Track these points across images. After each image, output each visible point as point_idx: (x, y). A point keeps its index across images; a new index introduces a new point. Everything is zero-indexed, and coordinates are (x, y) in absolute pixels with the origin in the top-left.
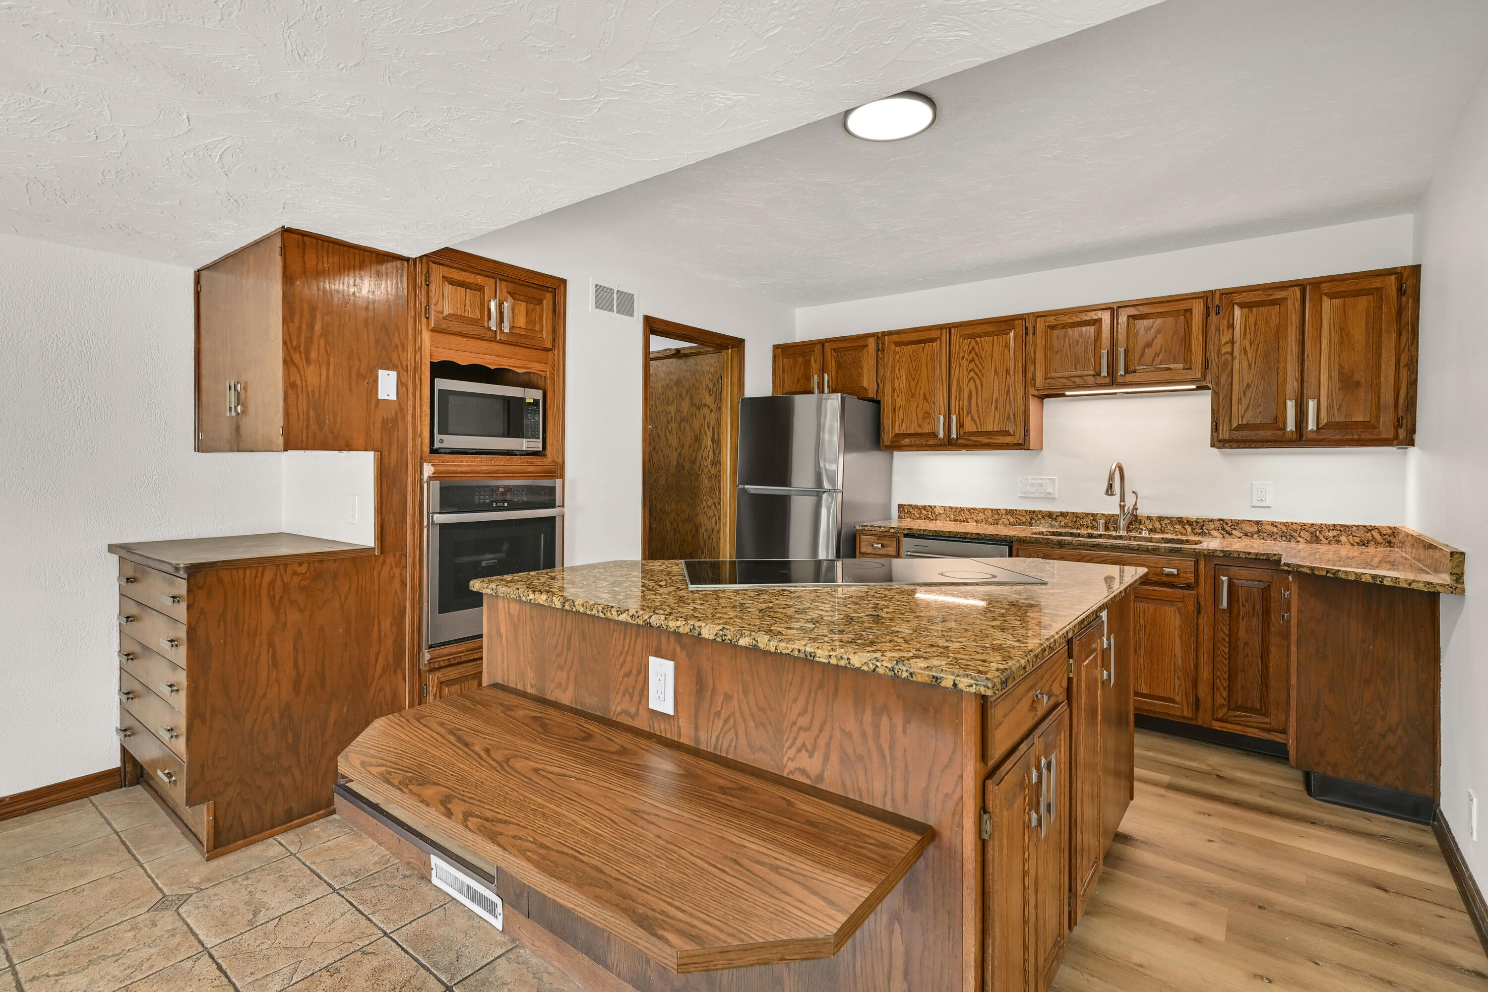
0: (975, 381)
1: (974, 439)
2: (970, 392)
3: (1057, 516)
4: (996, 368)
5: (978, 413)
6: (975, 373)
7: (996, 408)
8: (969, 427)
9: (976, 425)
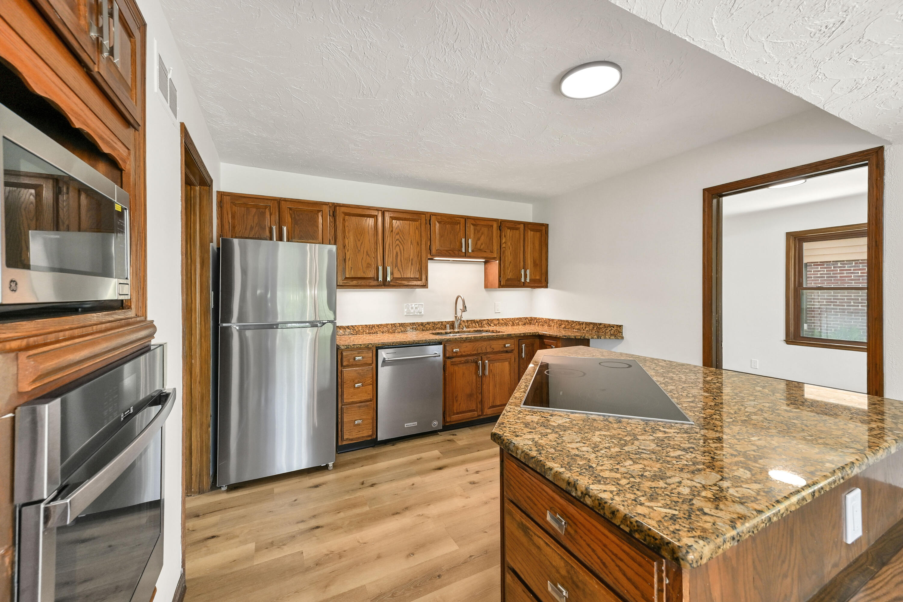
0: (399, 247)
1: (400, 282)
2: (397, 253)
3: (426, 325)
4: (411, 241)
5: (402, 267)
6: (400, 242)
7: (412, 264)
8: (397, 275)
9: (401, 274)
